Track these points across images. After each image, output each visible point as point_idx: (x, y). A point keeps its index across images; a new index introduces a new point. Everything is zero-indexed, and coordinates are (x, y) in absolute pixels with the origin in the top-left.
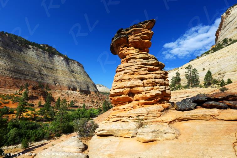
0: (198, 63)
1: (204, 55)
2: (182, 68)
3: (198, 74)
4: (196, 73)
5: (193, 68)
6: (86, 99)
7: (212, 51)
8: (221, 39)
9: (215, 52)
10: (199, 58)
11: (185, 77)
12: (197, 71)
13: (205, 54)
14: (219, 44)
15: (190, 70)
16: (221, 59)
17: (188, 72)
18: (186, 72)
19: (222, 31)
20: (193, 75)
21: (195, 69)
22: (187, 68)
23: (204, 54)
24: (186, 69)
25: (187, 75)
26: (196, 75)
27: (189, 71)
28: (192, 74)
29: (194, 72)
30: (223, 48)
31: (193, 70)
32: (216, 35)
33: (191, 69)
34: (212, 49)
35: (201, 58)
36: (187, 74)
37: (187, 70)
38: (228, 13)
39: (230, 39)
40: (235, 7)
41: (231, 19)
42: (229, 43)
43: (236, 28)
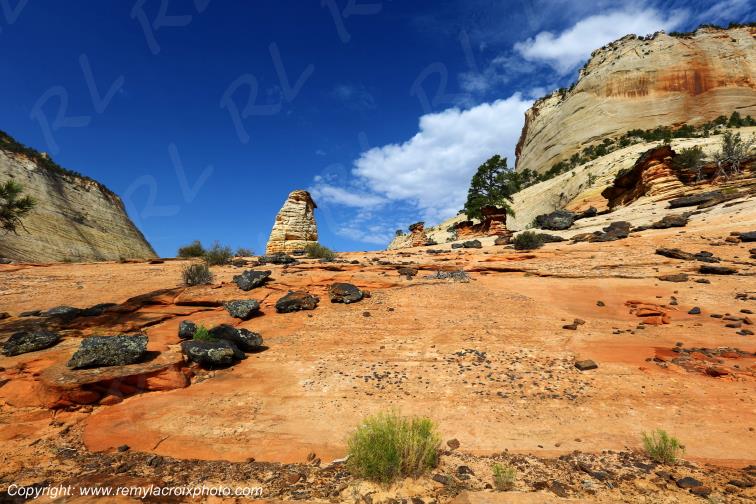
38: (535, 111)
39: (535, 173)
40: (547, 101)
41: (539, 126)
42: (532, 180)
43: (546, 149)
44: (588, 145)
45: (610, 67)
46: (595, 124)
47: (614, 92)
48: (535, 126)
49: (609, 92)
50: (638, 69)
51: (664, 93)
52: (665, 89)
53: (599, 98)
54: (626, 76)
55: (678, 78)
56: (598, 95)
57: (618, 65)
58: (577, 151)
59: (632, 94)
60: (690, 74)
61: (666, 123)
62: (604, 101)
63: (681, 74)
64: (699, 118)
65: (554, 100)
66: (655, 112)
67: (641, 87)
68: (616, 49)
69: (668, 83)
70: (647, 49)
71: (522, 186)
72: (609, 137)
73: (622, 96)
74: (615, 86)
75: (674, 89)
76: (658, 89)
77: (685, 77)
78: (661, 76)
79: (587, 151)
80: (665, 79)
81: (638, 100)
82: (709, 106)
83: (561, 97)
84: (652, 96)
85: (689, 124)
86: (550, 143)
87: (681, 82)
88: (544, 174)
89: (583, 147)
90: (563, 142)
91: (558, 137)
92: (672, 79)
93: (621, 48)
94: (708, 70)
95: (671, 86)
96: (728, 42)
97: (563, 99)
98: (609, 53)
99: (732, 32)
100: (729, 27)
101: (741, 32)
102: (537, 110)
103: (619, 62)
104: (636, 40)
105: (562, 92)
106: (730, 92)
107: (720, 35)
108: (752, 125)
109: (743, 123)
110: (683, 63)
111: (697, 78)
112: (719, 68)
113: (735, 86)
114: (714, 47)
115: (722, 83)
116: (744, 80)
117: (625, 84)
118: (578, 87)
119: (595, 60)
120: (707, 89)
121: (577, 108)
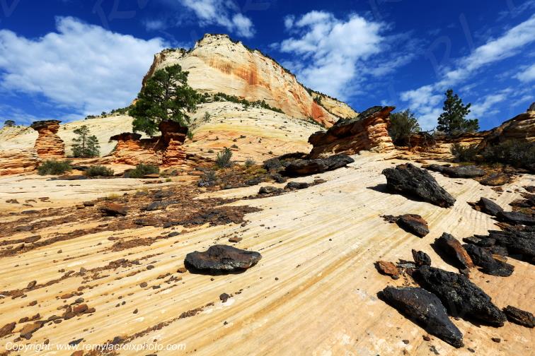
0: (103, 127)
1: (116, 114)
2: (65, 128)
3: (99, 147)
4: (95, 146)
10: (105, 117)
11: (72, 149)
12: (97, 141)
13: (118, 113)
15: (84, 138)
17: (80, 140)
18: (74, 139)
20: (89, 147)
21: (94, 136)
22: (77, 131)
24: (75, 132)
25: (76, 145)
26: (94, 149)
27: (82, 139)
29: (92, 143)
31: (91, 138)
32: (143, 84)
33: (86, 136)
36: (75, 143)
37: (77, 136)
38: (162, 56)
40: (172, 53)
45: (214, 48)
46: (201, 81)
47: (215, 65)
49: (211, 64)
50: (228, 57)
51: (237, 77)
52: (238, 75)
53: (205, 65)
54: (222, 58)
55: (244, 72)
56: (205, 63)
57: (219, 50)
59: (223, 71)
60: (250, 72)
61: (237, 94)
62: (207, 68)
63: (246, 70)
65: (177, 54)
66: (232, 86)
67: (227, 68)
68: (218, 39)
69: (240, 72)
70: (233, 48)
72: (208, 92)
73: (217, 70)
74: (215, 62)
75: (242, 77)
76: (235, 74)
77: (247, 73)
78: (237, 67)
80: (239, 70)
81: (224, 75)
82: (255, 93)
83: (182, 54)
84: (232, 76)
85: (246, 99)
87: (246, 75)
92: (242, 71)
93: (220, 39)
94: (257, 74)
95: (241, 75)
96: (264, 63)
97: (183, 56)
98: (213, 39)
99: (267, 59)
100: (267, 56)
101: (269, 61)
102: (164, 56)
103: (219, 48)
104: (228, 39)
105: (182, 51)
106: (262, 89)
107: (263, 58)
108: (270, 109)
109: (267, 107)
110: (247, 65)
111: (252, 76)
112: (261, 75)
113: (265, 87)
114: (260, 63)
115: (260, 83)
116: (268, 86)
117: (220, 63)
118: (194, 52)
119: (206, 40)
120: (255, 84)
121: (191, 66)
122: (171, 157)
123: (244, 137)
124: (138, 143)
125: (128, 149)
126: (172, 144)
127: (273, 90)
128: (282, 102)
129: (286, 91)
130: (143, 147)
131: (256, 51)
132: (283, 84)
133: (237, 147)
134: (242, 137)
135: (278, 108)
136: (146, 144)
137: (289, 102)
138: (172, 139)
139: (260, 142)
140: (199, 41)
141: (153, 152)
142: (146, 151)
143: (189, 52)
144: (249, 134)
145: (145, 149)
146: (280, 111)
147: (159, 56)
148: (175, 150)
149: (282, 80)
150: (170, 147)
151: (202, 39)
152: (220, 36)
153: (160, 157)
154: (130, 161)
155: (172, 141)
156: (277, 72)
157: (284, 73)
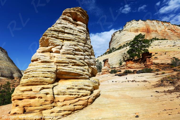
5: (100, 62)
6: (14, 84)
7: (108, 53)
8: (111, 47)
9: (109, 54)
14: (111, 50)
15: (98, 63)
16: (112, 58)
19: (112, 43)
22: (97, 61)
23: (104, 54)
28: (99, 65)
30: (112, 52)
32: (109, 44)
34: (108, 52)
35: (103, 56)
38: (114, 35)
39: (115, 48)
40: (117, 33)
41: (115, 38)
42: (115, 50)
43: (117, 43)
44: (127, 43)
45: (130, 26)
46: (128, 38)
47: (131, 31)
48: (114, 38)
49: (130, 31)
50: (136, 27)
54: (134, 28)
55: (144, 29)
56: (128, 32)
57: (132, 26)
58: (124, 44)
59: (135, 32)
60: (146, 29)
62: (129, 33)
63: (145, 28)
64: (149, 38)
65: (118, 32)
67: (137, 31)
68: (131, 22)
69: (142, 30)
70: (138, 23)
71: (112, 51)
73: (133, 32)
74: (132, 30)
75: (143, 32)
76: (140, 31)
77: (145, 29)
79: (127, 44)
80: (142, 29)
82: (150, 36)
84: (139, 33)
86: (118, 42)
87: (145, 30)
88: (117, 49)
89: (126, 43)
90: (121, 41)
91: (120, 40)
92: (143, 29)
94: (150, 28)
96: (152, 23)
97: (120, 32)
98: (130, 23)
99: (153, 21)
100: (152, 20)
101: (155, 22)
102: (115, 34)
103: (132, 25)
104: (135, 21)
105: (120, 31)
106: (154, 33)
107: (151, 21)
108: (159, 40)
109: (158, 39)
110: (145, 27)
111: (148, 29)
112: (151, 28)
113: (154, 32)
114: (150, 24)
115: (152, 31)
116: (156, 31)
117: (134, 30)
118: (124, 30)
119: (127, 24)
120: (150, 32)
121: (124, 34)
122: (149, 65)
123: (157, 53)
124: (133, 62)
125: (130, 64)
126: (148, 60)
127: (159, 32)
128: (165, 35)
129: (166, 30)
130: (135, 63)
131: (147, 20)
132: (164, 28)
133: (157, 58)
134: (156, 53)
135: (163, 38)
136: (136, 61)
137: (169, 34)
138: (147, 58)
139: (165, 54)
140: (125, 26)
141: (139, 63)
142: (136, 64)
143: (122, 30)
144: (159, 52)
145: (136, 63)
146: (165, 39)
147: (113, 35)
148: (150, 62)
149: (163, 26)
150: (147, 61)
151: (126, 25)
152: (132, 21)
153: (143, 65)
154: (132, 67)
155: (147, 59)
156: (159, 24)
157: (163, 23)
